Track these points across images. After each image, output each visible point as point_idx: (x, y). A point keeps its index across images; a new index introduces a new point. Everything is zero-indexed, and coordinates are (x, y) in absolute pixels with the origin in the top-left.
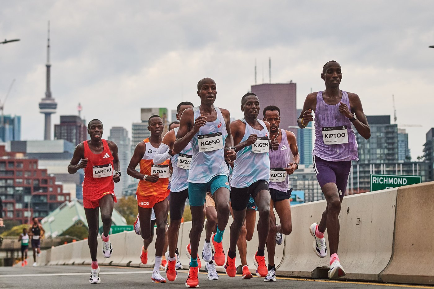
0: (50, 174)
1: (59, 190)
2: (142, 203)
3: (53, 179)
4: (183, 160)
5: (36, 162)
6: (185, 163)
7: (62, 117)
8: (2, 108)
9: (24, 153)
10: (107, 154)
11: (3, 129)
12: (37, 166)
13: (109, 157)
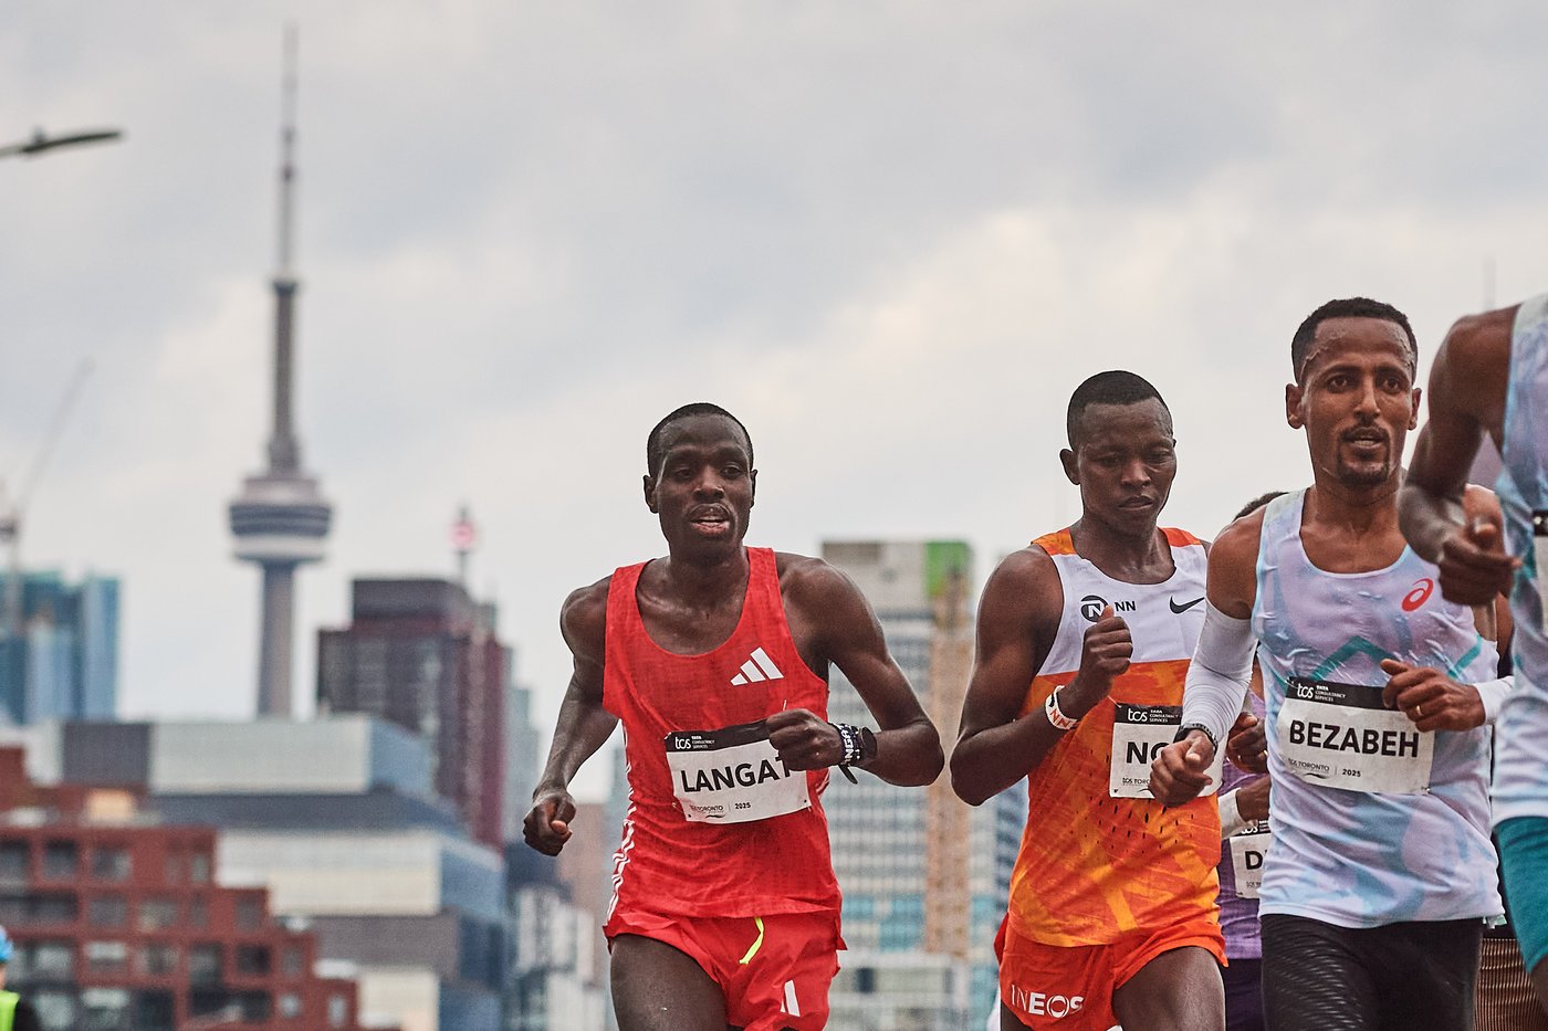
0: (284, 918)
1: (337, 1009)
2: (1033, 1003)
3: (306, 945)
4: (1312, 725)
5: (204, 846)
6: (1327, 745)
7: (363, 589)
8: (8, 530)
9: (139, 790)
10: (759, 654)
11: (18, 653)
12: (211, 869)
13: (774, 673)
